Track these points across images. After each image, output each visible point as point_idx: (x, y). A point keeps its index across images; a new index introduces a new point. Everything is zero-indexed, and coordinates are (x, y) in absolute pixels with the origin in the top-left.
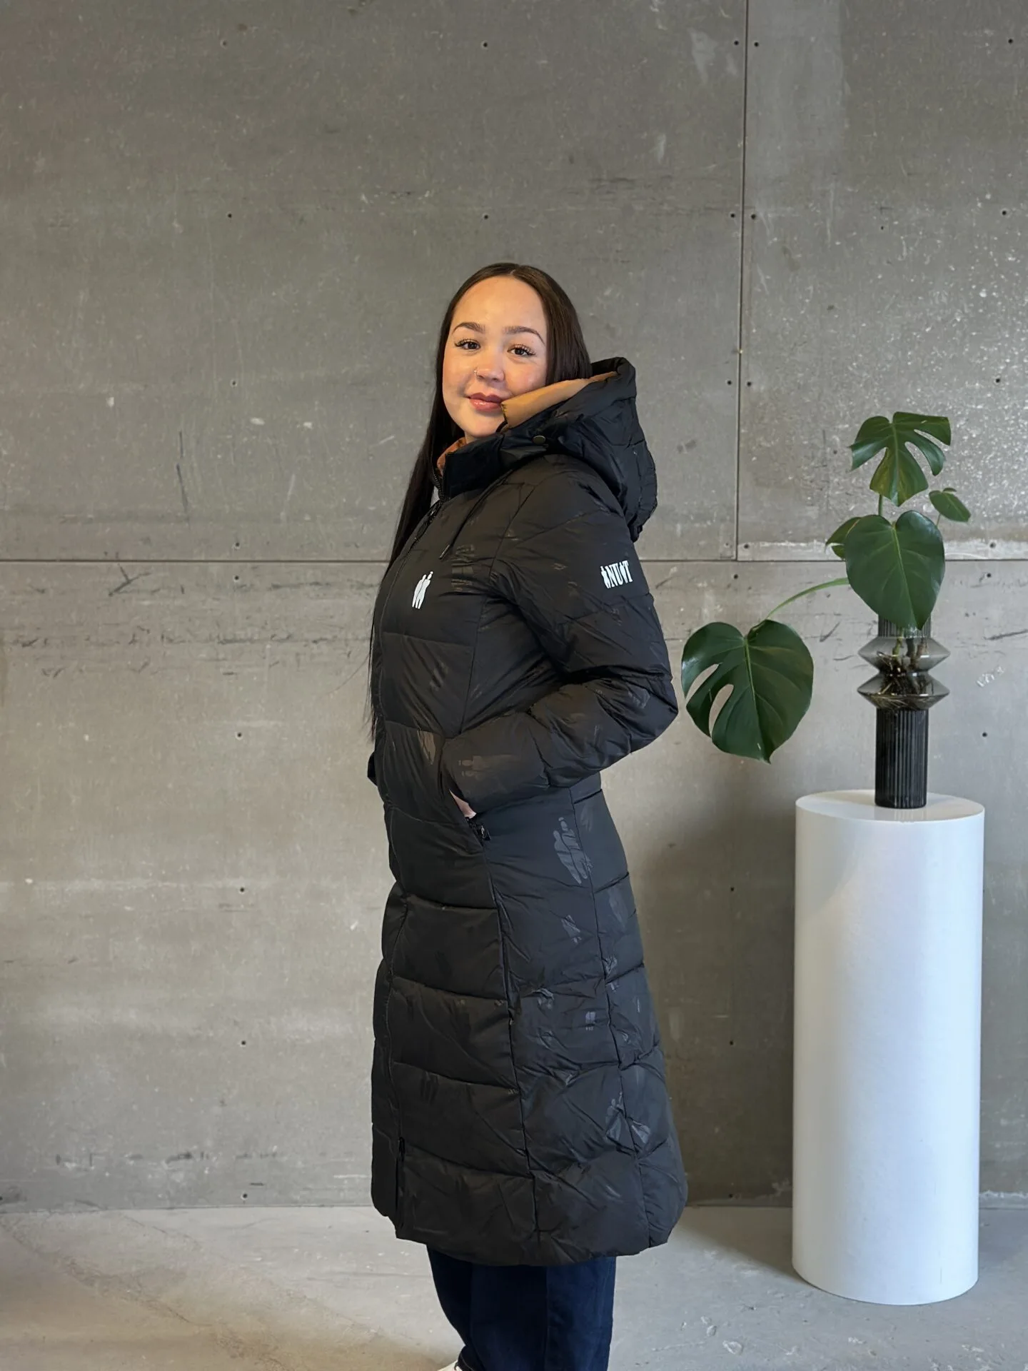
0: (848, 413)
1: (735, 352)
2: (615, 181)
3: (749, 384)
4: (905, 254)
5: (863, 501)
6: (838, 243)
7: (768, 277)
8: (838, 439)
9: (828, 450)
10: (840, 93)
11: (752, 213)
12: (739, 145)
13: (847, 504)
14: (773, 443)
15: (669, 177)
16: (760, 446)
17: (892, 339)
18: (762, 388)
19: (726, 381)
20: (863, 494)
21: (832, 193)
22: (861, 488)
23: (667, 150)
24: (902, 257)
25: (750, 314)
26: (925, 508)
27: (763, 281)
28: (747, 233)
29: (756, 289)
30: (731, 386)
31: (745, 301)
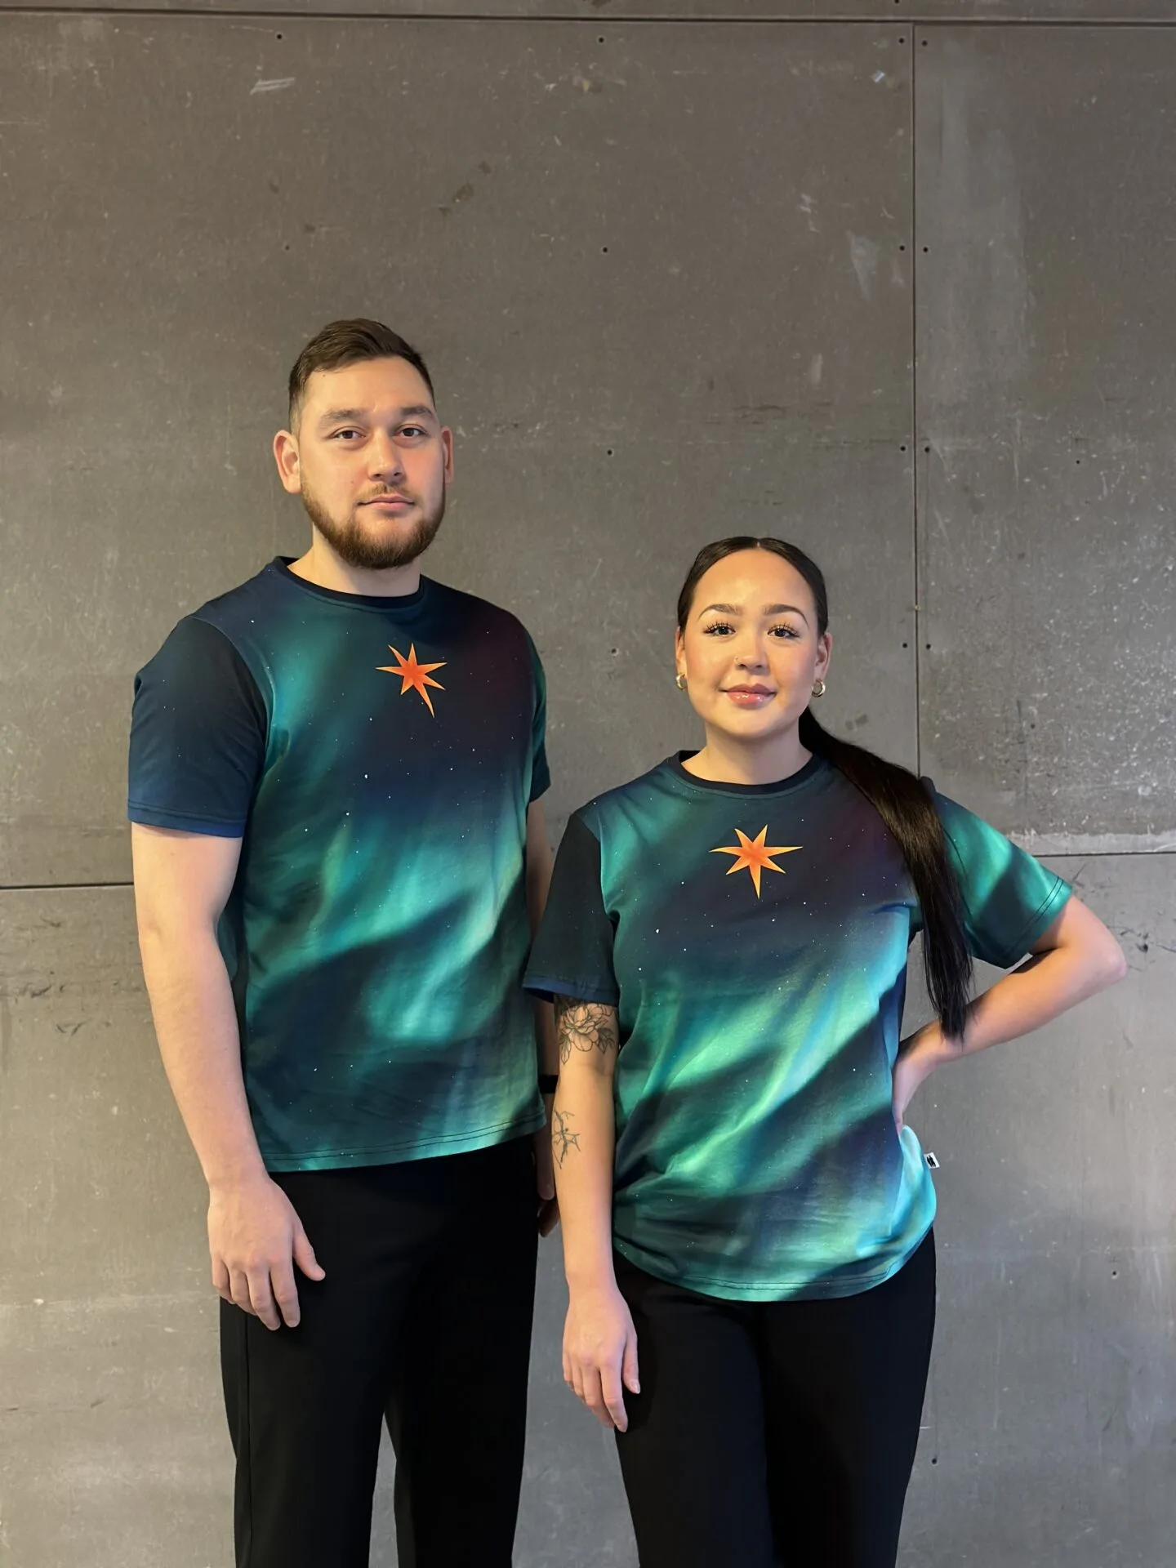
0: (1046, 679)
1: (910, 609)
2: (763, 408)
3: (928, 647)
4: (1105, 492)
5: (1068, 784)
6: (1027, 480)
7: (947, 521)
8: (1035, 711)
9: (1024, 724)
10: (1025, 305)
11: (925, 446)
12: (908, 367)
13: (1049, 788)
14: (958, 717)
15: (828, 404)
16: (944, 719)
17: (1095, 591)
18: (944, 652)
19: (900, 644)
20: (1067, 775)
21: (1019, 422)
22: (1065, 768)
23: (825, 373)
24: (1103, 496)
25: (927, 564)
26: (1140, 791)
27: (941, 525)
28: (921, 469)
29: (934, 534)
30: (907, 649)
31: (921, 548)
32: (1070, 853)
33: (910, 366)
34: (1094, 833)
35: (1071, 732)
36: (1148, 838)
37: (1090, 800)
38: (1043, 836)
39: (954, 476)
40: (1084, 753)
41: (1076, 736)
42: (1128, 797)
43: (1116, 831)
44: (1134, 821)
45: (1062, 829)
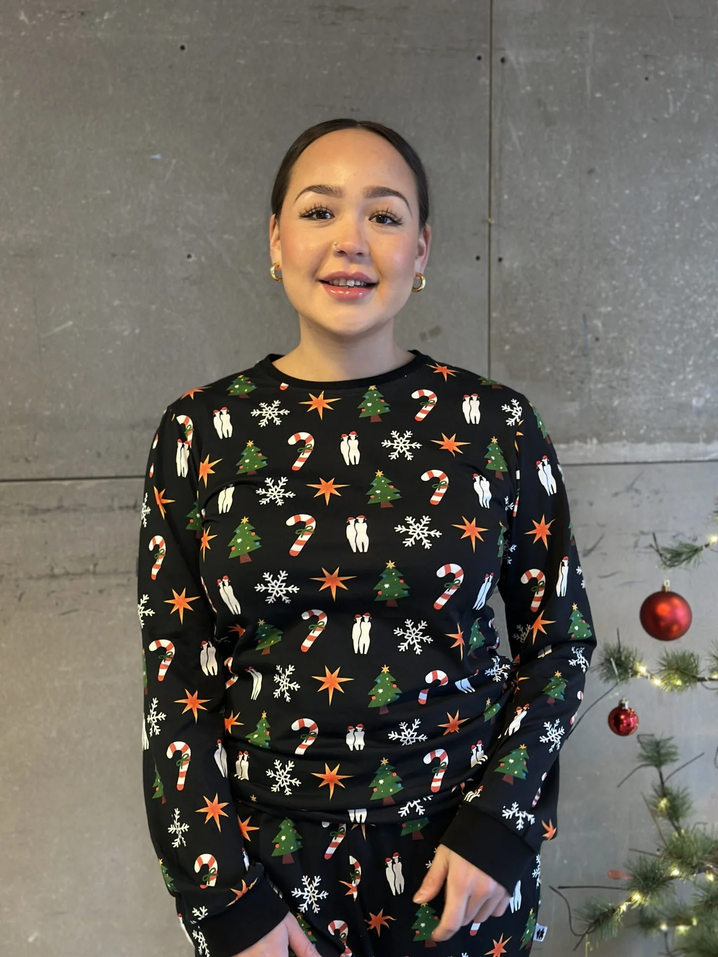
0: (611, 294)
1: (484, 222)
2: (341, 9)
3: (500, 260)
4: (671, 110)
5: (628, 395)
6: (598, 95)
7: (521, 133)
8: (600, 324)
9: (590, 336)
11: (501, 56)
13: (611, 399)
14: (528, 329)
15: (406, 8)
16: (514, 332)
17: (659, 208)
18: (516, 265)
19: (474, 257)
20: (627, 387)
21: (591, 35)
22: (626, 380)
24: (669, 114)
25: (501, 177)
26: (694, 402)
27: (515, 137)
28: (496, 80)
29: (508, 147)
30: (480, 262)
31: (495, 161)
32: (628, 460)
34: (651, 441)
35: (632, 345)
36: (700, 447)
37: (648, 412)
38: (606, 445)
39: (529, 88)
40: (644, 366)
41: (637, 349)
42: (683, 408)
43: (671, 441)
44: (688, 431)
45: (620, 438)
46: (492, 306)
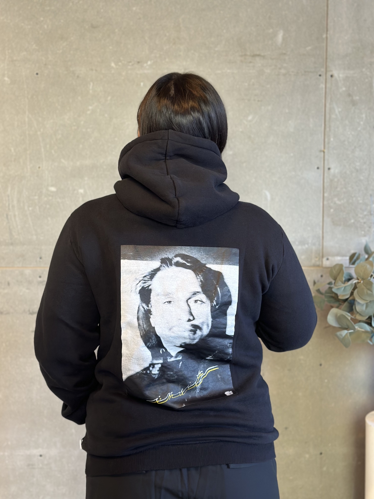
1: (321, 151)
2: (254, 56)
3: (329, 169)
7: (340, 110)
9: (373, 206)
11: (331, 74)
14: (342, 201)
15: (285, 54)
16: (335, 203)
18: (337, 171)
19: (316, 167)
23: (284, 39)
25: (330, 130)
27: (337, 111)
28: (328, 85)
29: (333, 116)
30: (319, 170)
31: (327, 123)
33: (324, 36)
39: (344, 89)
46: (325, 190)
